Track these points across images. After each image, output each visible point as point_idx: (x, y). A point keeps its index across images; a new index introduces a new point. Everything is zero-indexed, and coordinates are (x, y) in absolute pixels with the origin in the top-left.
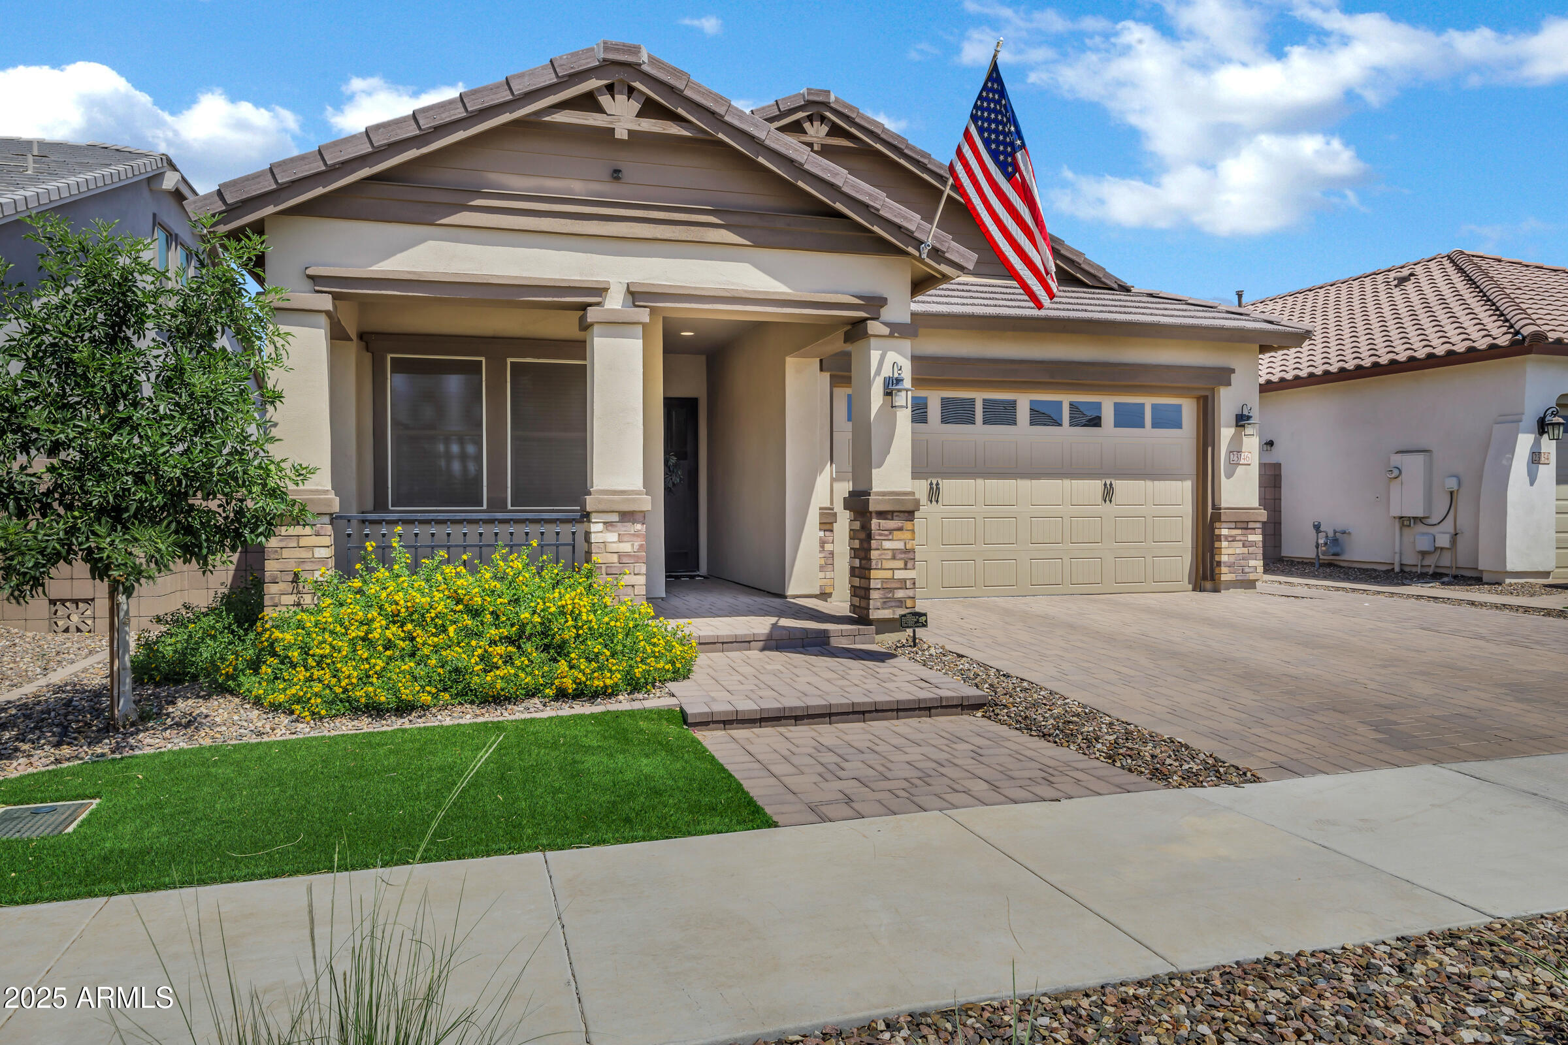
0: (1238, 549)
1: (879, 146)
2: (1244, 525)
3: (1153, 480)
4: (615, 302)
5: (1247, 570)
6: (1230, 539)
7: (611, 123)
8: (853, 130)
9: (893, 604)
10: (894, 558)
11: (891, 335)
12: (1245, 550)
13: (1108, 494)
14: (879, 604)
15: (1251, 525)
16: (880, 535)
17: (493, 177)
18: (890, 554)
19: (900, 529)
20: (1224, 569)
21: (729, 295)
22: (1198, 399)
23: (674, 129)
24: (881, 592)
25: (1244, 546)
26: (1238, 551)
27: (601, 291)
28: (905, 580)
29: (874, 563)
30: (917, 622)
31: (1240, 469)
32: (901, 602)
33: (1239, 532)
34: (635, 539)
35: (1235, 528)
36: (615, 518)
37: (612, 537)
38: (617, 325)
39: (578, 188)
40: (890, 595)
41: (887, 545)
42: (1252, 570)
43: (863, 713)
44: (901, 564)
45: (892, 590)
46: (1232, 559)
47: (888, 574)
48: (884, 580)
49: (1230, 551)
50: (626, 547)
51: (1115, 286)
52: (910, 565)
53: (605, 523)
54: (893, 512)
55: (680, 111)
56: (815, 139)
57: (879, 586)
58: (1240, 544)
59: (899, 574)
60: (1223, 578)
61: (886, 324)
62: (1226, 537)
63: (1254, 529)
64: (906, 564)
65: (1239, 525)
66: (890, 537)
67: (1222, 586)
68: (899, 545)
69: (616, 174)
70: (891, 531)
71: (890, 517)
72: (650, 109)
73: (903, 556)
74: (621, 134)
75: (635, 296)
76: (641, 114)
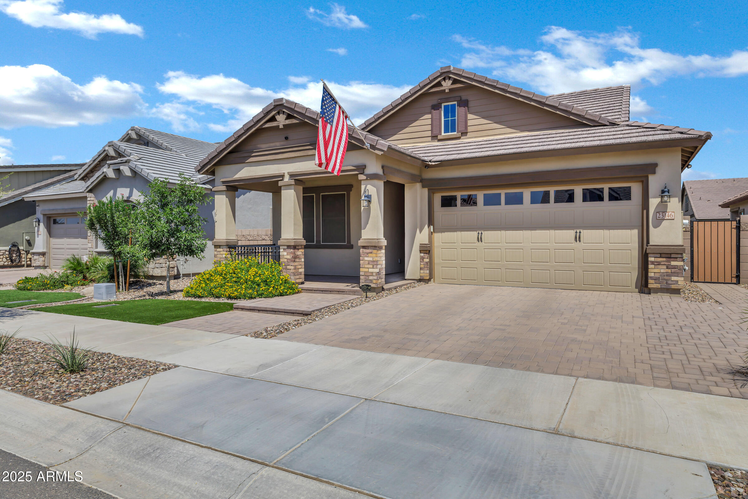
0: (663, 269)
1: (474, 83)
2: (669, 256)
3: (609, 229)
4: (287, 178)
5: (670, 282)
6: (655, 264)
7: (279, 124)
8: (462, 79)
9: (368, 281)
10: (369, 264)
11: (367, 179)
12: (669, 271)
13: (578, 238)
14: (363, 281)
15: (673, 256)
16: (364, 255)
17: (259, 146)
18: (367, 262)
19: (371, 253)
20: (650, 281)
21: (314, 172)
22: (642, 182)
23: (294, 121)
24: (364, 276)
25: (667, 268)
26: (662, 271)
27: (283, 176)
28: (372, 273)
29: (361, 265)
30: (367, 288)
31: (664, 222)
32: (371, 281)
33: (664, 259)
34: (291, 254)
35: (661, 257)
36: (286, 247)
37: (285, 253)
38: (288, 186)
39: (278, 144)
40: (367, 278)
41: (366, 259)
42: (674, 282)
43: (275, 311)
44: (371, 266)
45: (368, 276)
46: (657, 275)
47: (366, 270)
48: (365, 272)
49: (656, 271)
50: (289, 257)
51: (608, 124)
52: (375, 266)
53: (283, 249)
54: (368, 246)
55: (295, 115)
56: (446, 87)
57: (363, 274)
58: (665, 267)
59: (371, 270)
60: (650, 286)
61: (365, 175)
62: (653, 263)
63: (677, 258)
64: (373, 266)
65: (663, 255)
66: (367, 256)
67: (651, 291)
68: (371, 259)
69: (286, 138)
70: (368, 253)
71: (367, 248)
72: (289, 117)
73: (372, 263)
74: (281, 127)
75: (292, 176)
76: (286, 119)
